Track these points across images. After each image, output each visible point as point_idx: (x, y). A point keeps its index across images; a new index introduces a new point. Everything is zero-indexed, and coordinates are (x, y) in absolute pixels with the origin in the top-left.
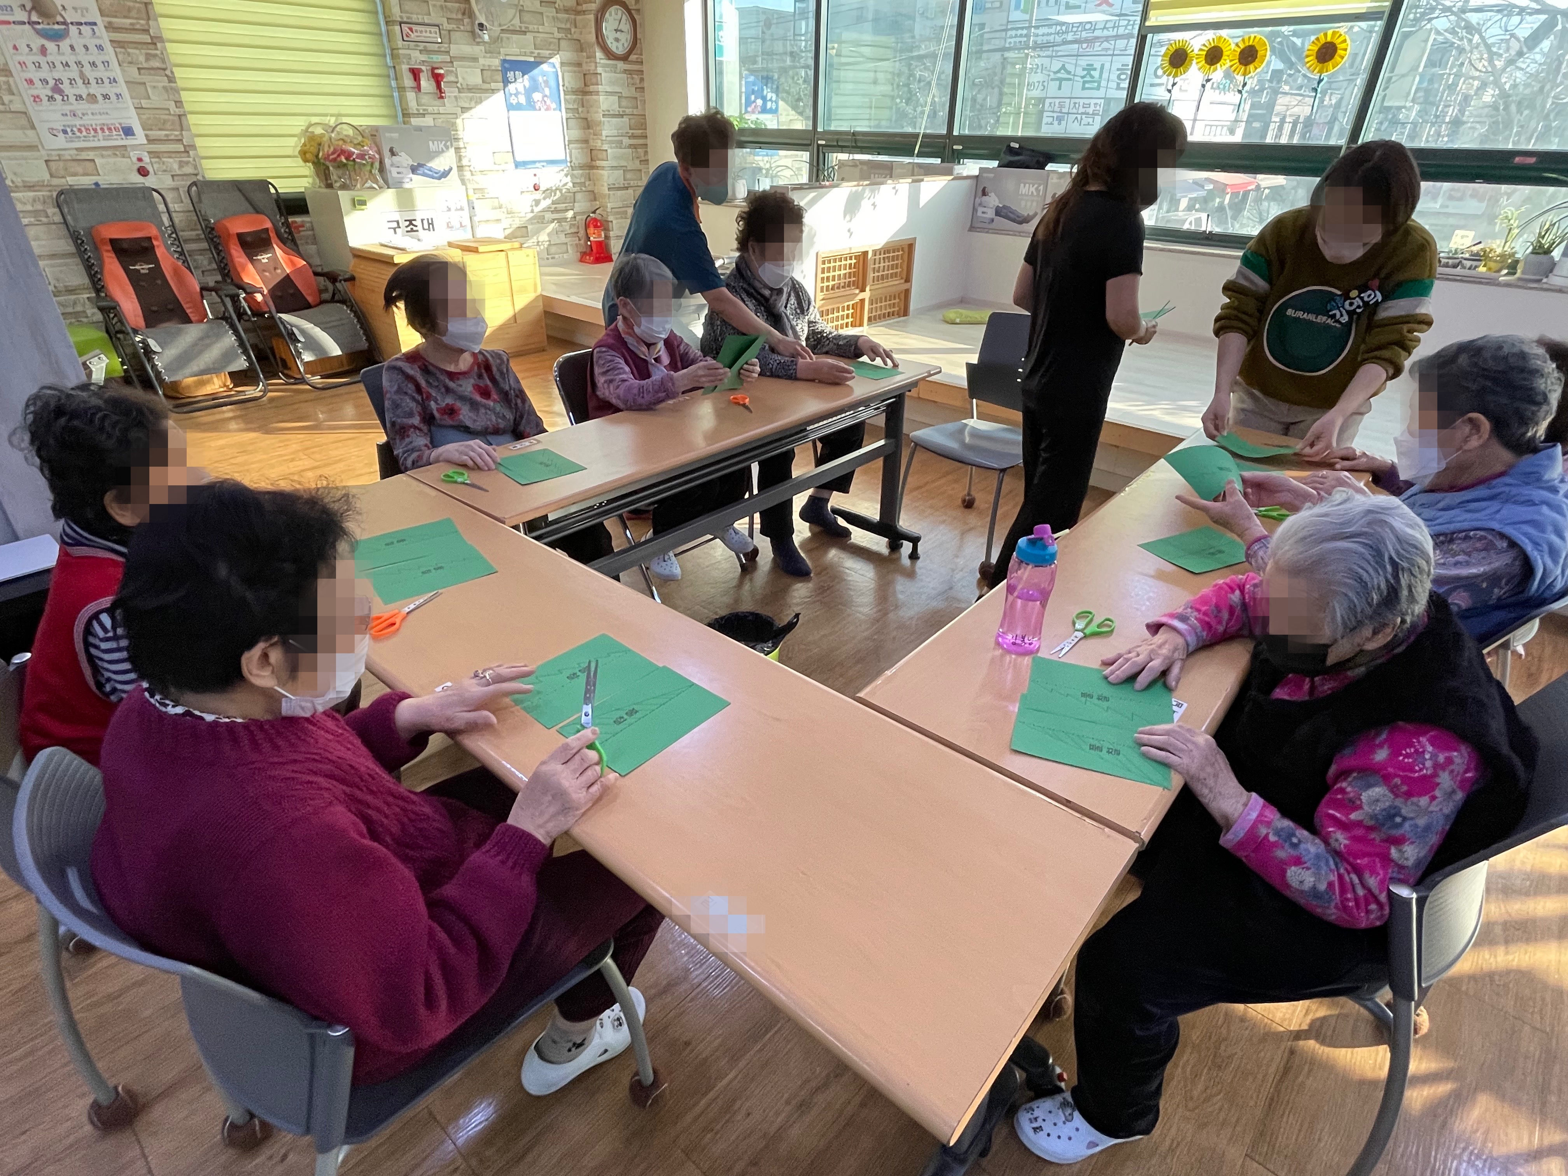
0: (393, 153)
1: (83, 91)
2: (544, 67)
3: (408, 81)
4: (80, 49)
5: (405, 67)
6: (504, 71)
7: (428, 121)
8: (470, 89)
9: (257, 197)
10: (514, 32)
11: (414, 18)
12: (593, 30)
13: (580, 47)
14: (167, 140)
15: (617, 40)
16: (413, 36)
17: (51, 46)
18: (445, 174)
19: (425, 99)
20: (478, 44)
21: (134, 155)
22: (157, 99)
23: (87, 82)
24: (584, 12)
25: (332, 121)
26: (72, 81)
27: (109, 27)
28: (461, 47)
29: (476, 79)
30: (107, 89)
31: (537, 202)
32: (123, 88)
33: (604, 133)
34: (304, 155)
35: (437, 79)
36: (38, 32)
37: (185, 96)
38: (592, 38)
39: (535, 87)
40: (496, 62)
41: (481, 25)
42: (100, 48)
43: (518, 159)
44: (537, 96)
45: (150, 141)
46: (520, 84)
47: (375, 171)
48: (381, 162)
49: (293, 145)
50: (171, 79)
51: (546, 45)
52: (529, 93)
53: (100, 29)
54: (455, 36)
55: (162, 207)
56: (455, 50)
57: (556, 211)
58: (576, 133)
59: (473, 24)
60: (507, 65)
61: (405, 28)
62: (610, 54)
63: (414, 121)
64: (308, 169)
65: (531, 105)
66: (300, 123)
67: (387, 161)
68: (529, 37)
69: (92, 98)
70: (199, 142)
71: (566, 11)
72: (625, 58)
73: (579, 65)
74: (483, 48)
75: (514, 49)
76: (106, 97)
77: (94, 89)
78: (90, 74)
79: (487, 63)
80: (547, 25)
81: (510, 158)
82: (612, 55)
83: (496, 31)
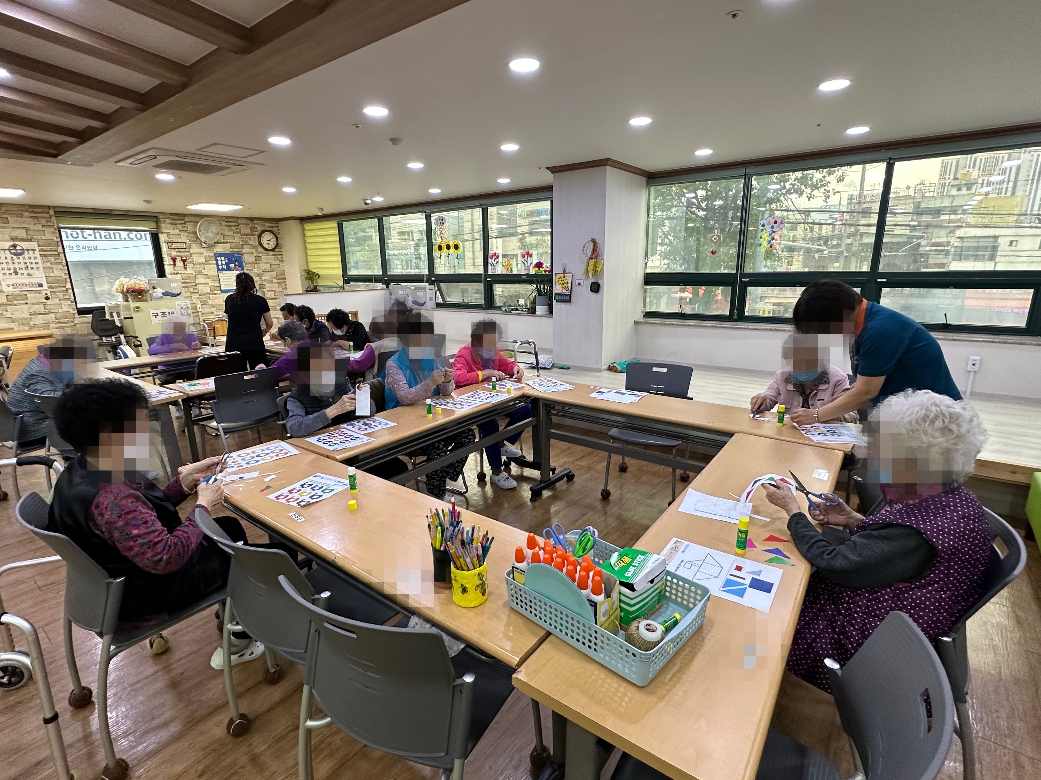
0: (155, 288)
1: (25, 272)
3: (170, 262)
4: (27, 258)
5: (169, 257)
6: (216, 257)
7: (178, 276)
8: (199, 264)
10: (221, 243)
11: (174, 240)
12: (258, 241)
13: (253, 247)
14: (59, 287)
15: (269, 244)
16: (173, 247)
17: (15, 257)
18: (179, 295)
19: (177, 268)
20: (203, 248)
21: (44, 293)
22: (57, 273)
23: (27, 269)
24: (253, 235)
26: (21, 269)
27: (41, 250)
28: (195, 249)
29: (202, 260)
30: (35, 271)
32: (42, 270)
33: (263, 278)
34: (117, 290)
35: (184, 261)
36: (11, 253)
38: (257, 244)
39: (231, 262)
40: (212, 254)
41: (204, 242)
43: (222, 288)
44: (232, 265)
46: (224, 261)
51: (237, 247)
54: (193, 246)
56: (192, 251)
59: (201, 241)
60: (217, 255)
61: (170, 244)
65: (228, 269)
67: (152, 291)
68: (228, 245)
71: (246, 235)
72: (273, 250)
73: (252, 253)
74: (205, 249)
75: (219, 249)
78: (29, 266)
79: (207, 254)
80: (237, 240)
81: (219, 288)
82: (266, 250)
83: (212, 243)
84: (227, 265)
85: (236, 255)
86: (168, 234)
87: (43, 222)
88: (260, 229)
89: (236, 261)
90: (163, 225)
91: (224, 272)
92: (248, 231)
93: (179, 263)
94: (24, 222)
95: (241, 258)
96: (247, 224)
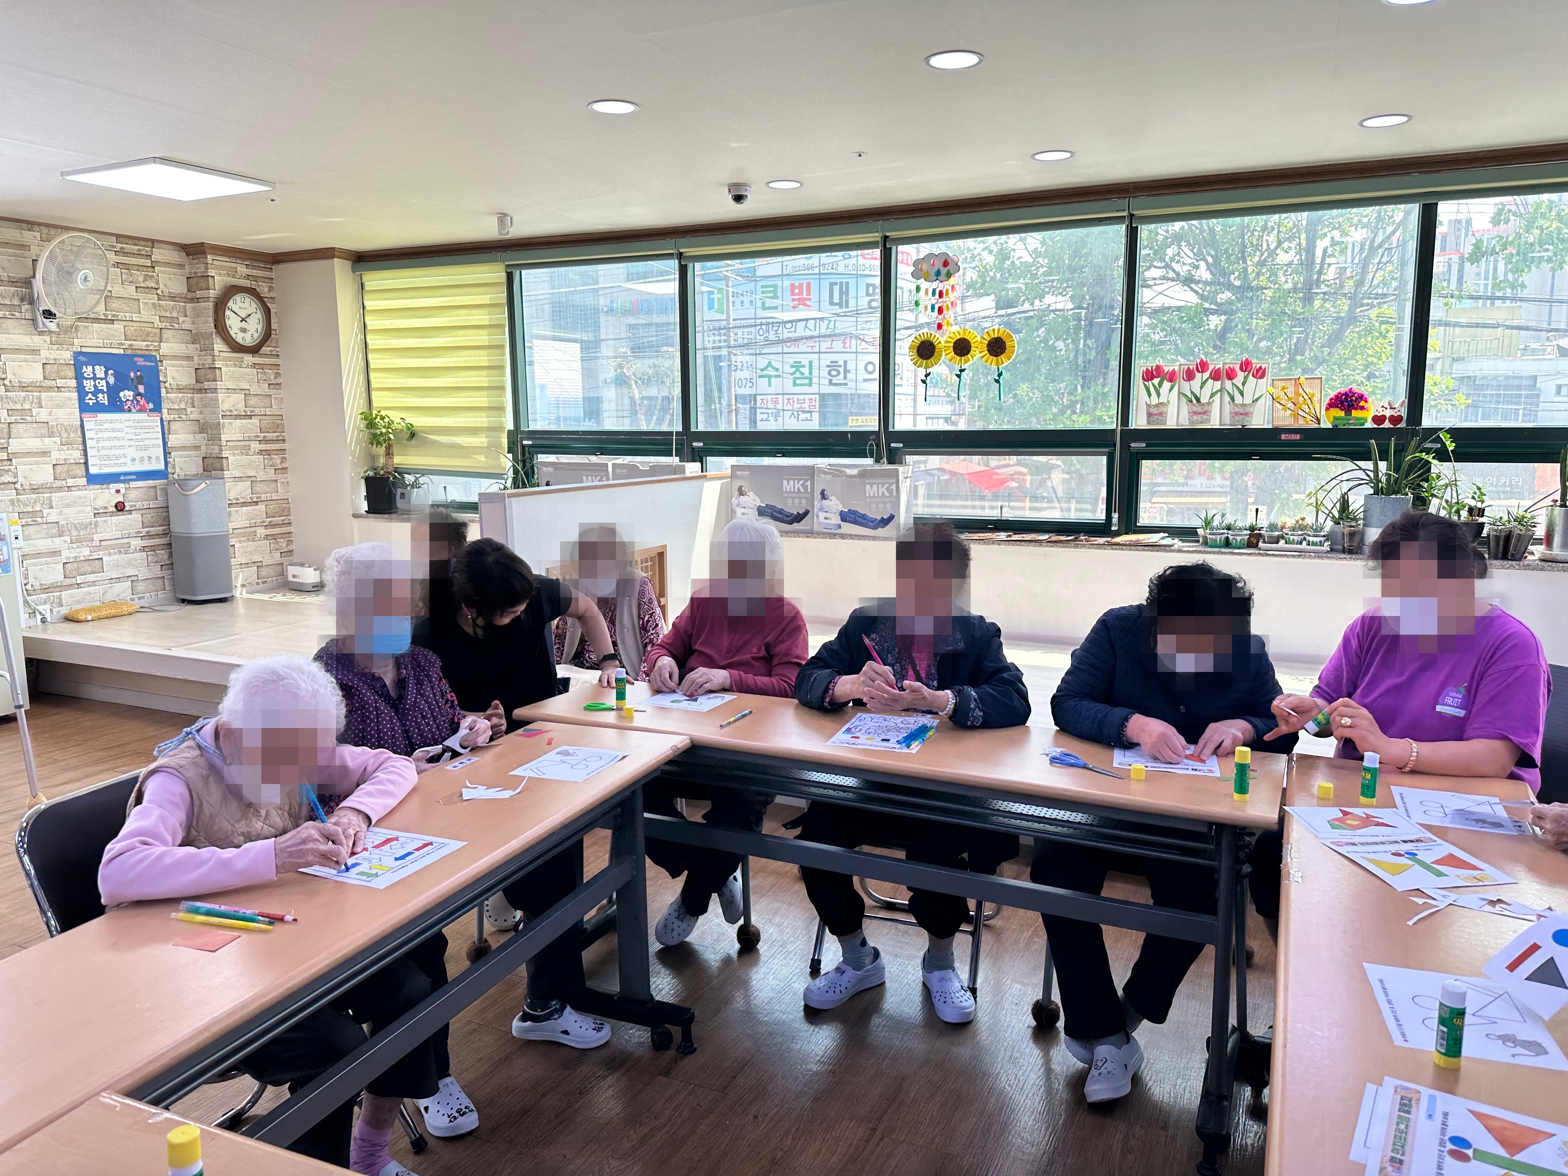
6: (79, 366)
10: (96, 320)
12: (211, 320)
13: (191, 338)
15: (244, 330)
20: (41, 333)
24: (198, 300)
28: (15, 336)
29: (34, 374)
31: (120, 526)
33: (224, 437)
38: (210, 327)
40: (67, 356)
41: (48, 314)
43: (93, 470)
46: (102, 381)
54: (7, 324)
56: (4, 340)
58: (182, 438)
59: (33, 312)
60: (82, 358)
62: (233, 346)
68: (118, 326)
71: (172, 298)
72: (254, 350)
73: (189, 358)
74: (48, 338)
75: (94, 340)
79: (54, 355)
80: (146, 314)
81: (81, 471)
82: (236, 347)
83: (68, 321)
84: (113, 391)
85: (141, 362)
88: (221, 280)
89: (140, 379)
91: (101, 416)
92: (180, 288)
95: (155, 372)
96: (182, 266)
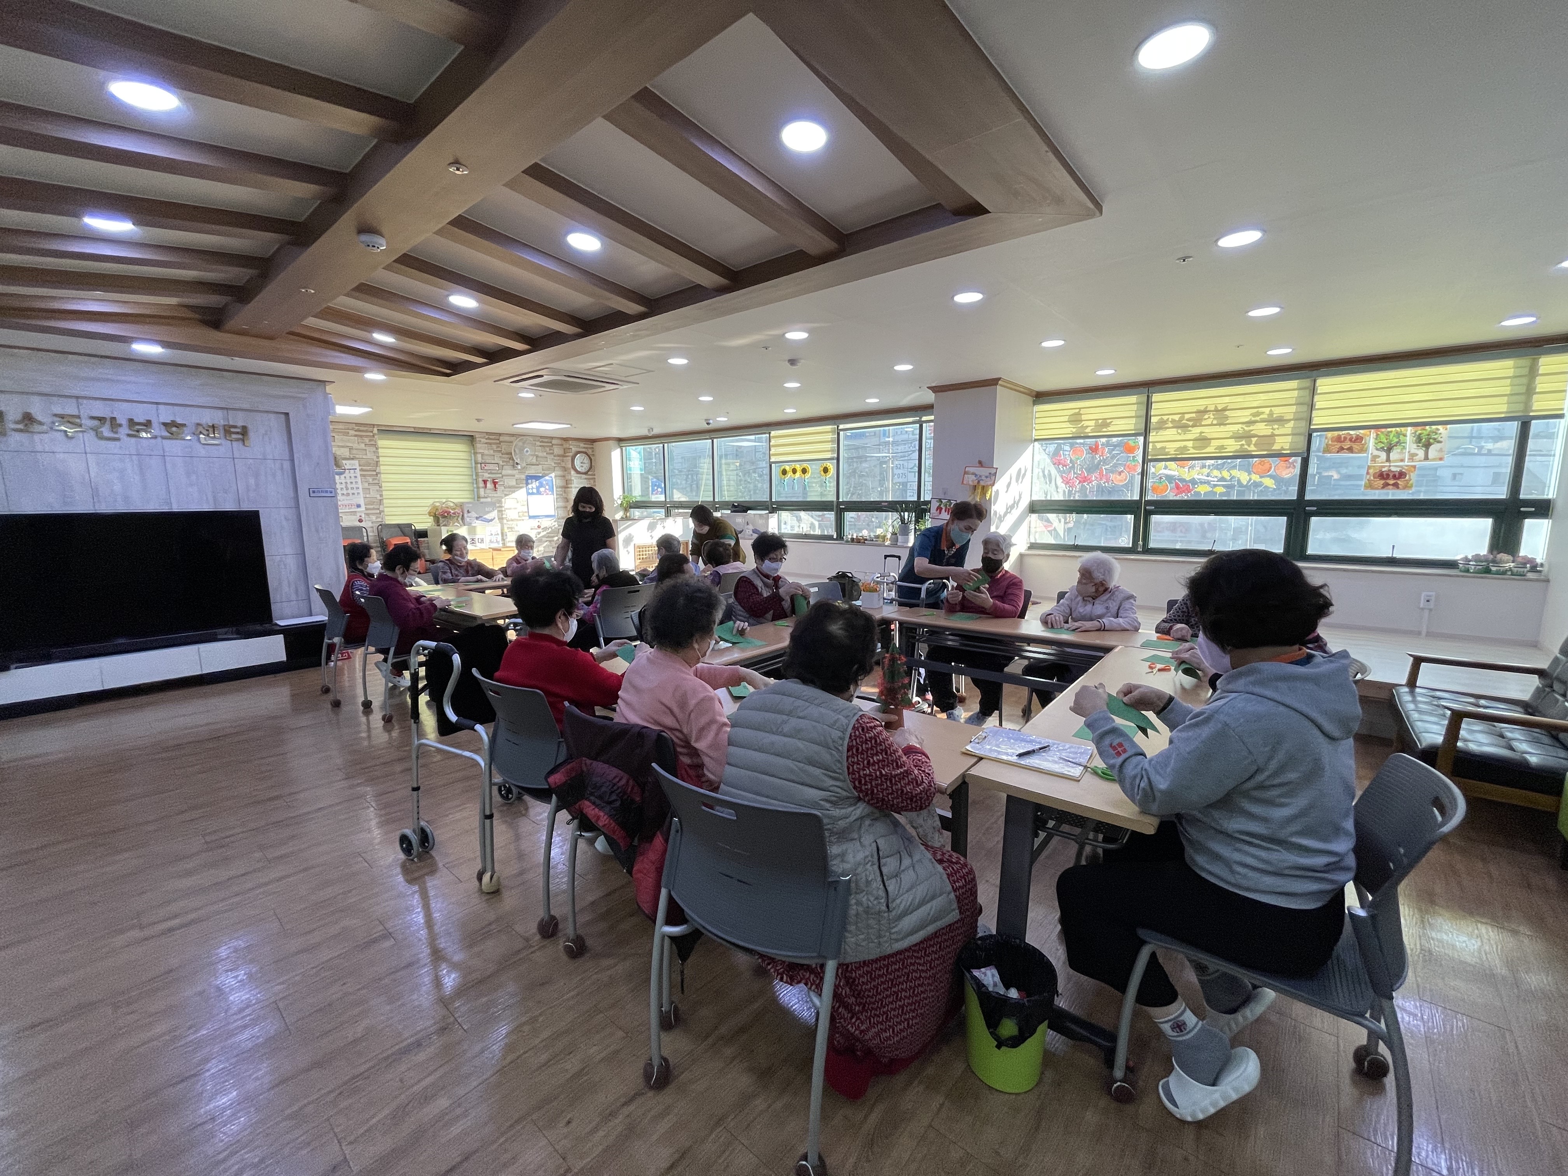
0: (468, 512)
1: (345, 492)
2: (547, 478)
3: (482, 484)
4: (348, 477)
5: (480, 480)
6: (527, 480)
7: (489, 500)
8: (509, 487)
9: (406, 530)
10: (533, 465)
11: (488, 461)
12: (571, 463)
13: (565, 469)
14: (374, 509)
15: (582, 466)
16: (486, 468)
18: (491, 520)
19: (488, 491)
20: (515, 470)
21: (358, 514)
22: (373, 494)
23: (347, 489)
24: (565, 455)
25: (444, 500)
26: (342, 489)
27: (361, 470)
28: (508, 471)
29: (513, 483)
30: (355, 491)
31: (539, 533)
32: (361, 491)
34: (430, 514)
35: (495, 483)
37: (384, 493)
38: (570, 466)
39: (541, 485)
40: (523, 477)
41: (517, 464)
42: (356, 477)
43: (531, 514)
44: (542, 489)
45: (367, 509)
46: (534, 484)
47: (460, 519)
48: (463, 516)
49: (427, 509)
50: (381, 487)
51: (549, 469)
52: (538, 488)
53: (358, 471)
54: (505, 467)
55: (365, 534)
56: (504, 472)
57: (548, 537)
58: (561, 504)
59: (513, 463)
60: (528, 478)
61: (483, 465)
62: (578, 472)
63: (482, 500)
64: (431, 519)
65: (539, 493)
66: (431, 501)
67: (465, 515)
68: (540, 466)
69: (348, 494)
70: (386, 510)
71: (559, 456)
72: (586, 473)
73: (564, 476)
74: (517, 471)
75: (532, 471)
76: (353, 494)
77: (350, 491)
78: (349, 486)
79: (519, 477)
80: (549, 462)
81: (527, 514)
83: (524, 465)
86: (483, 454)
87: (367, 440)
88: (574, 449)
89: (547, 484)
90: (478, 445)
91: (534, 496)
92: (561, 452)
93: (490, 485)
94: (348, 441)
95: (552, 481)
96: (562, 445)
